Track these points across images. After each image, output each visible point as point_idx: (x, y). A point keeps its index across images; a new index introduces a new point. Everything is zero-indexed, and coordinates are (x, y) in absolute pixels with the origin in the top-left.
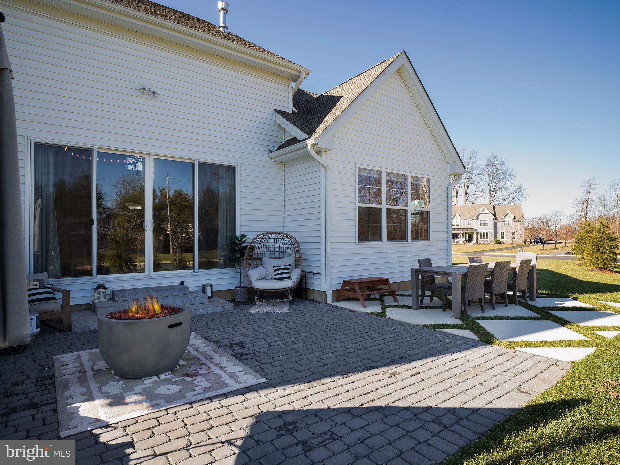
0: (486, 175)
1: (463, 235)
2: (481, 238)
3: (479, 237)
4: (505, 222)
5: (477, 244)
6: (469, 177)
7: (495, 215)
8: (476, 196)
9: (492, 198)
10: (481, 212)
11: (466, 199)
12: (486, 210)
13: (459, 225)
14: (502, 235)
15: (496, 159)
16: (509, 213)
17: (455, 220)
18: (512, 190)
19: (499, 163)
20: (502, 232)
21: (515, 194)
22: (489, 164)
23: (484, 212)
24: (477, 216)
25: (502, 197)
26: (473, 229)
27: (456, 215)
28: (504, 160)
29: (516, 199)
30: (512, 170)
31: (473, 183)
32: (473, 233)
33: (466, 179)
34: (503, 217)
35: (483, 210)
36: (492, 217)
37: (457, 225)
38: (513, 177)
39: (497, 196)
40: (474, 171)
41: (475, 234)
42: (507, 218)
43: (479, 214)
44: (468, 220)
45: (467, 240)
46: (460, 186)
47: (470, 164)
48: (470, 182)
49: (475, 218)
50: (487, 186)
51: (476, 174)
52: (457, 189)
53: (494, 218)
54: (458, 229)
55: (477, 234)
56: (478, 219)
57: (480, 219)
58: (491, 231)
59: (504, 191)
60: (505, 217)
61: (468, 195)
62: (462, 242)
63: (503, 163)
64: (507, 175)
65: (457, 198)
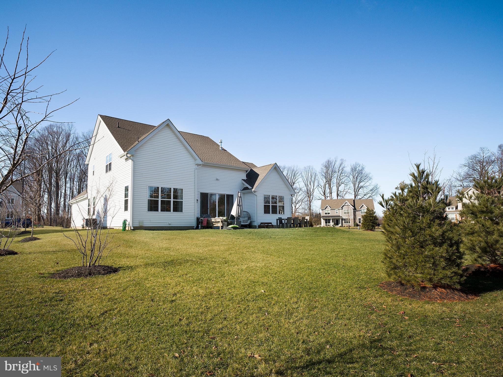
0: (351, 177)
1: (332, 221)
2: (345, 223)
3: (344, 221)
4: (361, 211)
5: (343, 226)
6: (340, 179)
7: (354, 206)
8: (345, 192)
9: (356, 194)
10: (345, 204)
11: (338, 195)
12: (348, 203)
13: (329, 214)
14: (359, 220)
15: (358, 166)
16: (364, 205)
17: (327, 210)
18: (371, 188)
19: (360, 168)
20: (359, 218)
21: (373, 191)
22: (354, 169)
23: (346, 205)
24: (342, 207)
25: (363, 193)
26: (339, 216)
27: (327, 206)
28: (364, 167)
29: (373, 194)
30: (370, 173)
31: (343, 183)
32: (339, 219)
33: (338, 180)
34: (360, 208)
35: (346, 203)
36: (352, 208)
37: (329, 213)
38: (370, 179)
39: (360, 192)
40: (343, 174)
41: (341, 220)
42: (362, 209)
43: (343, 206)
44: (336, 210)
45: (335, 224)
46: (334, 185)
47: (341, 169)
48: (340, 182)
49: (340, 208)
50: (352, 185)
51: (344, 177)
52: (331, 187)
53: (354, 208)
54: (329, 217)
55: (342, 219)
56: (342, 209)
57: (344, 209)
58: (352, 217)
59: (365, 189)
60: (361, 208)
61: (339, 192)
62: (332, 225)
63: (363, 169)
64: (367, 177)
65: (331, 194)
